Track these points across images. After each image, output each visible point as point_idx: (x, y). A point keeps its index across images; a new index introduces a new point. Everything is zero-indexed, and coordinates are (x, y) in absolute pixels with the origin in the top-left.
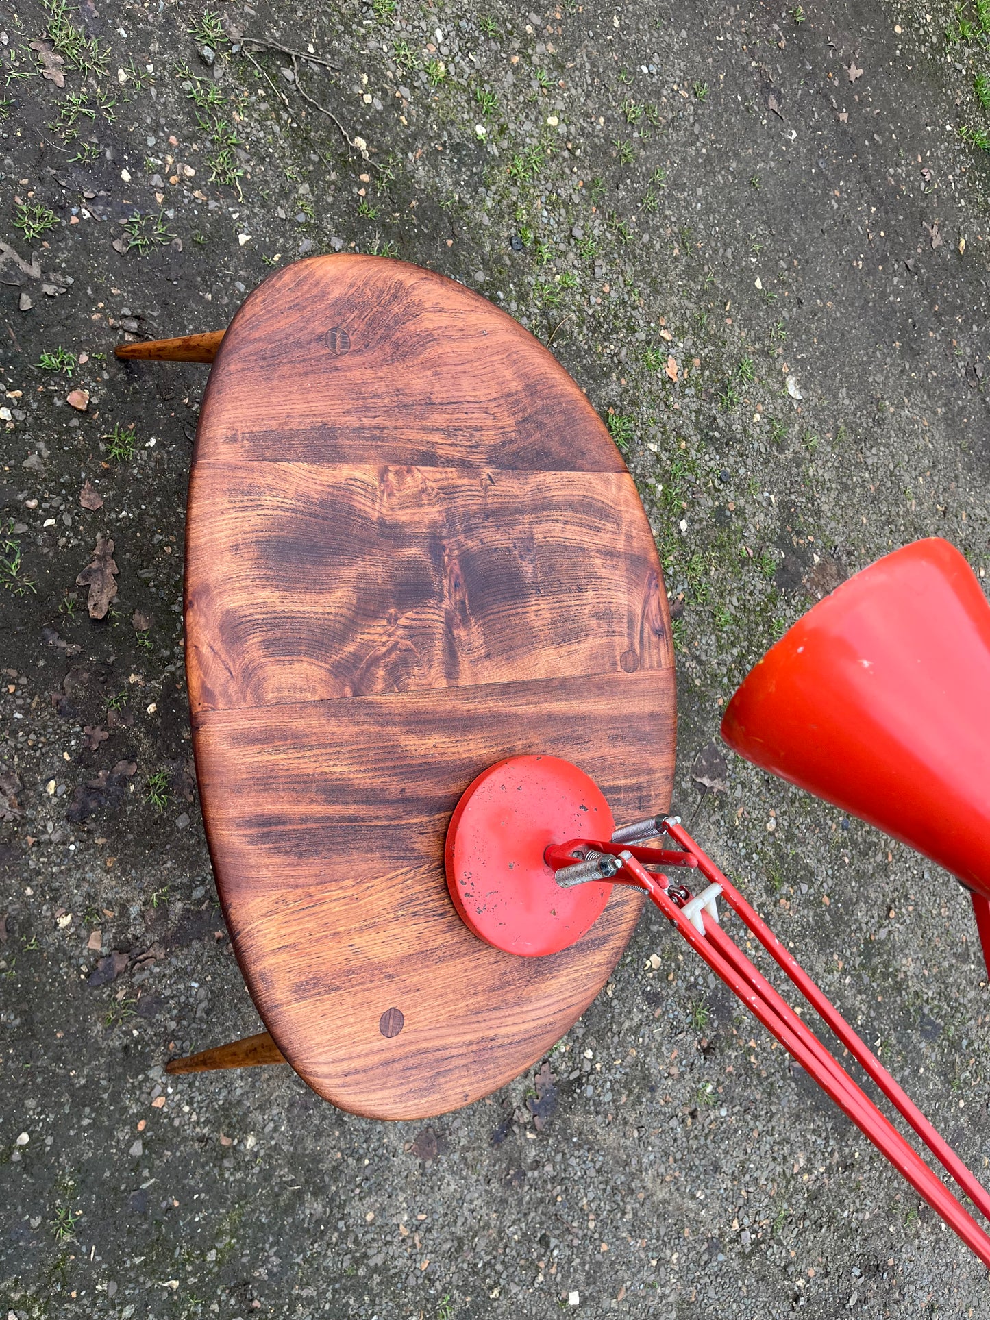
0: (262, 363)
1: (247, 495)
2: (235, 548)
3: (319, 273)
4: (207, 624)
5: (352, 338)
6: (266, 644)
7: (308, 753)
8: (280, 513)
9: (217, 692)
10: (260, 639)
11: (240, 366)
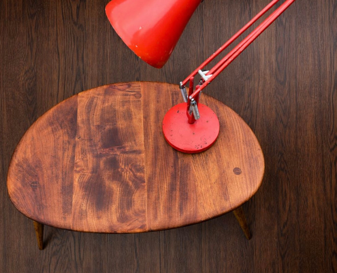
0: (41, 209)
1: (82, 215)
2: (99, 218)
3: (13, 190)
4: (121, 227)
5: (34, 180)
6: (128, 209)
7: (160, 196)
8: (88, 204)
9: (141, 224)
10: (126, 211)
11: (42, 216)
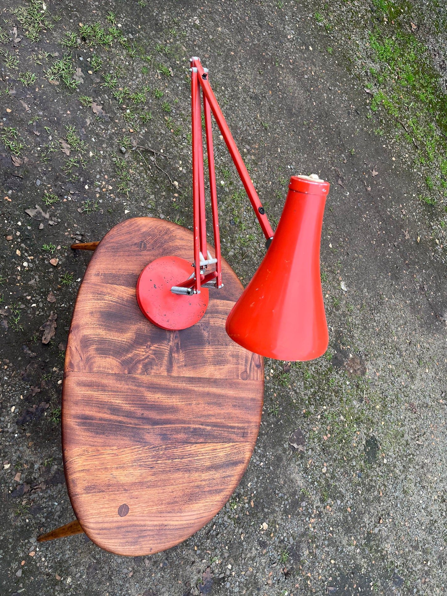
0: (113, 250)
1: (99, 295)
2: (92, 313)
3: (139, 223)
4: (76, 339)
5: (148, 245)
6: (97, 350)
7: (106, 393)
8: (111, 302)
9: (75, 365)
10: (95, 347)
11: (104, 250)
